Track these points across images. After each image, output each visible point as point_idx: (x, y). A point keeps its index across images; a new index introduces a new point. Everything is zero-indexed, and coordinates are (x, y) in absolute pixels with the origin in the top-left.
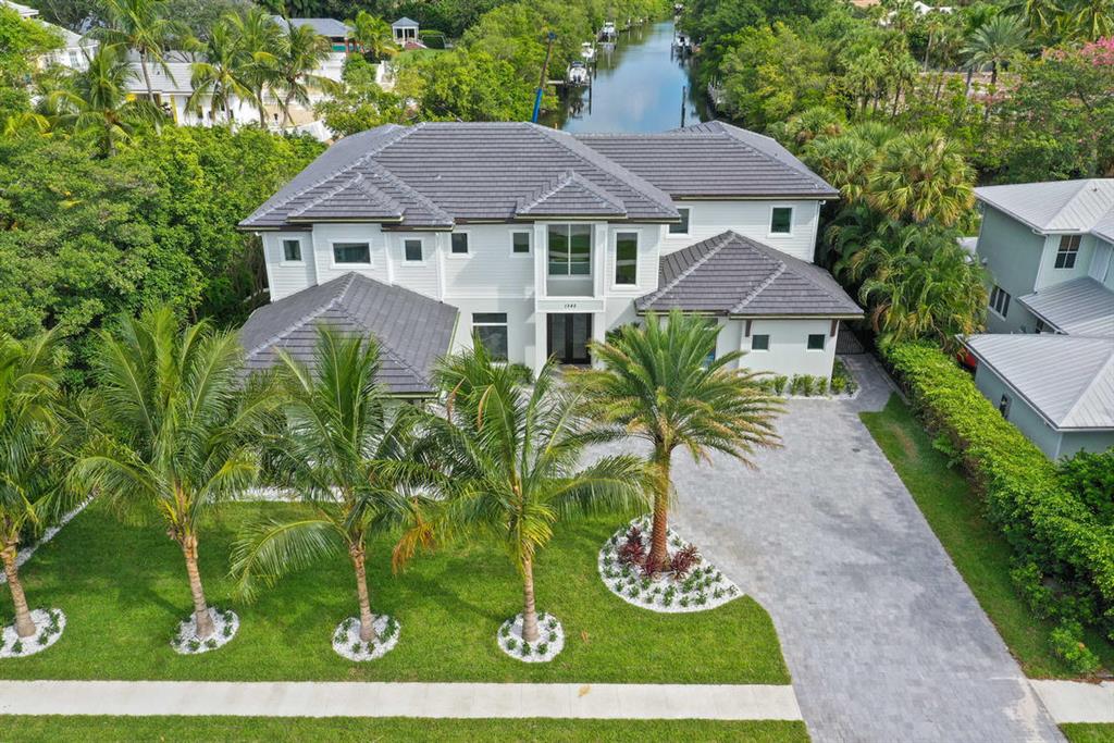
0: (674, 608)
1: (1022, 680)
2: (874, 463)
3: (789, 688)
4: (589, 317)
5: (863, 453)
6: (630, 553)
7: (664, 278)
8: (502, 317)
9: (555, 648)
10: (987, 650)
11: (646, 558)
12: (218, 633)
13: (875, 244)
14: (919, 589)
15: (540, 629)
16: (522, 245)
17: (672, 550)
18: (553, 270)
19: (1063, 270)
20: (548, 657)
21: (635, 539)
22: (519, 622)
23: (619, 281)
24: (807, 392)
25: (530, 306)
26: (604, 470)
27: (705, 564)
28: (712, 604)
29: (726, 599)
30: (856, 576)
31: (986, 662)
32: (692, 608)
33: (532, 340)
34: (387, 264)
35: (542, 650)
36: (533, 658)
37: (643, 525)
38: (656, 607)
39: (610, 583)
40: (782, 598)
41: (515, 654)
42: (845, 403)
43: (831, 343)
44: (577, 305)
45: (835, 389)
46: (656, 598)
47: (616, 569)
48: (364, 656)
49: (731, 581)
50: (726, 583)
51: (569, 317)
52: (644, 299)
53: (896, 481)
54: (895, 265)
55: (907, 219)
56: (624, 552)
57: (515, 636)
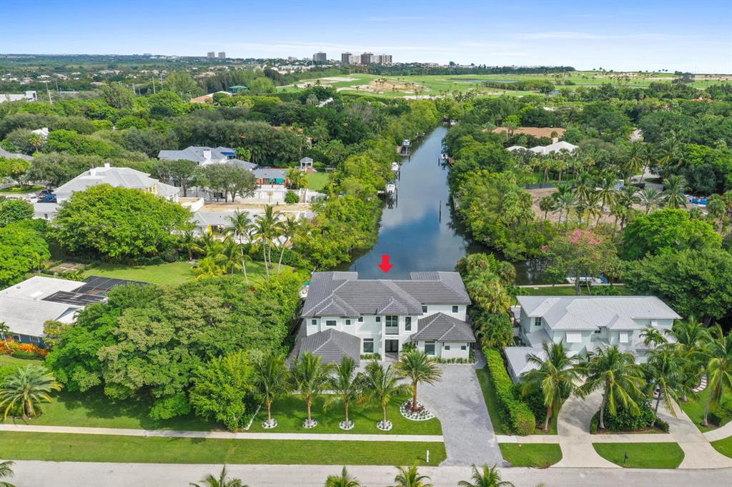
0: (418, 420)
1: (494, 435)
2: (475, 385)
3: (442, 436)
4: (397, 341)
5: (474, 382)
6: (408, 407)
7: (419, 328)
8: (372, 340)
9: (390, 428)
10: (489, 429)
11: (412, 408)
12: (313, 424)
13: (481, 318)
14: (477, 416)
15: (387, 424)
16: (378, 320)
17: (418, 406)
18: (387, 326)
19: (538, 326)
20: (389, 429)
21: (409, 404)
22: (382, 422)
23: (406, 329)
24: (461, 363)
25: (381, 337)
26: (401, 387)
27: (426, 410)
28: (427, 419)
29: (431, 418)
30: (463, 413)
31: (488, 432)
32: (422, 420)
33: (381, 346)
34: (341, 326)
35: (387, 428)
36: (385, 430)
37: (411, 400)
38: (414, 419)
39: (403, 414)
40: (444, 418)
41: (381, 429)
42: (472, 366)
43: (468, 348)
44: (394, 337)
45: (470, 362)
46: (414, 417)
47: (404, 411)
48: (347, 429)
49: (432, 413)
50: (431, 414)
51: (391, 341)
52: (413, 335)
53: (480, 390)
54: (486, 326)
55: (490, 312)
56: (406, 407)
57: (381, 425)
